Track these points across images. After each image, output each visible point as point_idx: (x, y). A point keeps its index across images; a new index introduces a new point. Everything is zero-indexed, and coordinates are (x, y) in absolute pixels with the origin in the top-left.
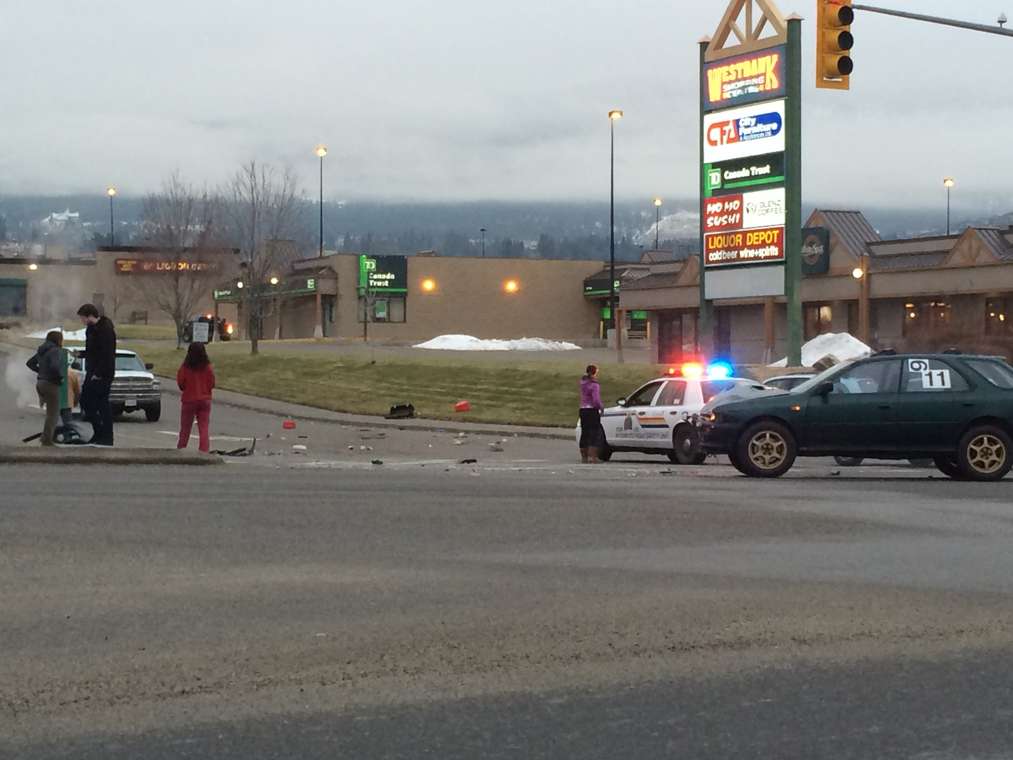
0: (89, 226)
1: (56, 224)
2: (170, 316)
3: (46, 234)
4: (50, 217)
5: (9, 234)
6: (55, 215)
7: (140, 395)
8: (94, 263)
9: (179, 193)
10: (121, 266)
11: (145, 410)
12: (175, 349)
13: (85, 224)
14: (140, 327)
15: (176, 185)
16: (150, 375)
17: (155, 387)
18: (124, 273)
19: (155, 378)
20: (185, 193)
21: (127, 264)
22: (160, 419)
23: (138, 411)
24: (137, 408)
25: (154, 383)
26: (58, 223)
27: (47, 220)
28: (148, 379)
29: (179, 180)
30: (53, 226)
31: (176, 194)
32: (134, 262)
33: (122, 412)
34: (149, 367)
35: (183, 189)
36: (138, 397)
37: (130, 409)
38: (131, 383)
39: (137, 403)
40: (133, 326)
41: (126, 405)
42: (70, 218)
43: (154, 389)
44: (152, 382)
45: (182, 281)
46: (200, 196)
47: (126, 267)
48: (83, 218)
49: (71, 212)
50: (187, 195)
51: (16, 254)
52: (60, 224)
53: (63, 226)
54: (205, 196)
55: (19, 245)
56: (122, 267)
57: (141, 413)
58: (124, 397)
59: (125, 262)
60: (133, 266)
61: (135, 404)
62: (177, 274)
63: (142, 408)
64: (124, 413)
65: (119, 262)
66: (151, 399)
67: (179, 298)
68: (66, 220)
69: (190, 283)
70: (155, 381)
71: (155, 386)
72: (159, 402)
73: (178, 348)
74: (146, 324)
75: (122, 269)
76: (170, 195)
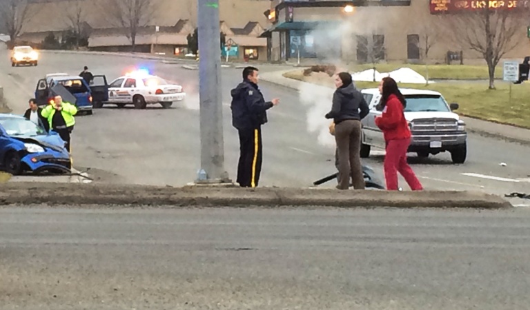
2: (481, 55)
7: (446, 136)
8: (408, 3)
11: (451, 151)
12: (488, 88)
14: (455, 67)
16: (456, 116)
18: (439, 12)
19: (460, 119)
21: (442, 3)
22: (465, 161)
23: (443, 153)
24: (442, 149)
25: (459, 124)
28: (454, 120)
33: (428, 155)
34: (454, 107)
36: (443, 138)
37: (436, 151)
38: (435, 125)
39: (442, 145)
40: (447, 66)
41: (431, 146)
43: (459, 130)
44: (457, 123)
45: (493, 18)
47: (441, 6)
56: (436, 6)
57: (447, 155)
58: (428, 138)
59: (440, 1)
61: (440, 146)
63: (448, 150)
64: (430, 155)
65: (433, 2)
66: (456, 140)
67: (490, 36)
69: (501, 20)
70: (460, 122)
71: (460, 127)
72: (465, 144)
73: (490, 88)
74: (462, 63)
75: (436, 9)
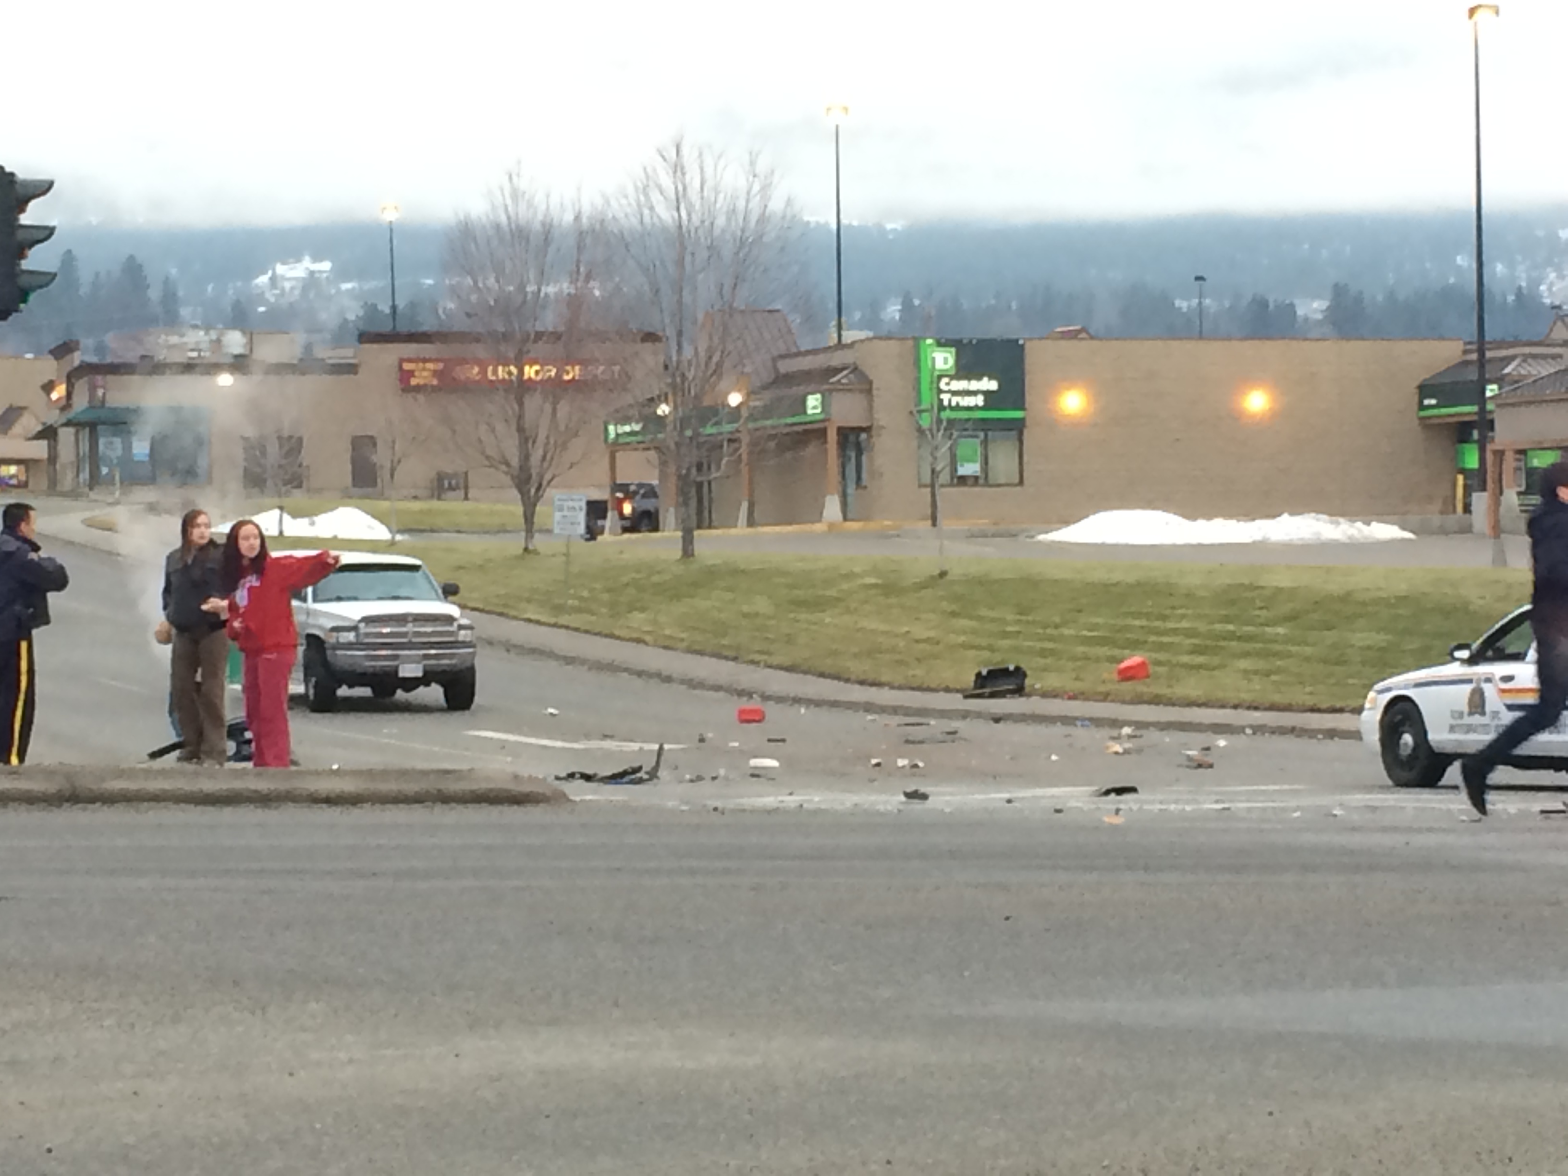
0: (353, 289)
1: (283, 289)
2: (507, 480)
3: (262, 309)
4: (270, 273)
5: (185, 312)
6: (280, 269)
7: (433, 652)
8: (351, 369)
9: (523, 213)
10: (411, 373)
11: (443, 685)
12: (521, 551)
13: (346, 286)
14: (452, 505)
15: (516, 195)
16: (452, 610)
17: (463, 635)
18: (418, 389)
19: (462, 616)
20: (535, 213)
21: (424, 369)
22: (473, 707)
23: (427, 689)
24: (426, 680)
25: (461, 627)
26: (287, 285)
27: (263, 280)
28: (449, 619)
29: (522, 184)
30: (277, 292)
31: (517, 214)
32: (440, 366)
33: (394, 693)
34: (449, 591)
35: (530, 205)
36: (427, 657)
37: (411, 684)
38: (410, 628)
39: (425, 672)
40: (435, 504)
41: (401, 674)
42: (312, 273)
43: (460, 639)
44: (455, 624)
45: (533, 402)
46: (568, 218)
47: (423, 376)
48: (341, 273)
49: (316, 259)
50: (540, 217)
51: (194, 354)
52: (292, 288)
53: (297, 292)
54: (577, 218)
55: (207, 333)
56: (414, 376)
57: (435, 693)
58: (396, 657)
59: (421, 365)
60: (435, 373)
61: (420, 674)
62: (523, 387)
63: (437, 682)
64: (400, 694)
65: (407, 366)
66: (454, 662)
67: (525, 438)
68: (303, 278)
69: (548, 407)
70: (464, 621)
71: (462, 632)
72: (471, 670)
73: (526, 549)
74: (466, 498)
75: (414, 382)
76: (503, 219)
